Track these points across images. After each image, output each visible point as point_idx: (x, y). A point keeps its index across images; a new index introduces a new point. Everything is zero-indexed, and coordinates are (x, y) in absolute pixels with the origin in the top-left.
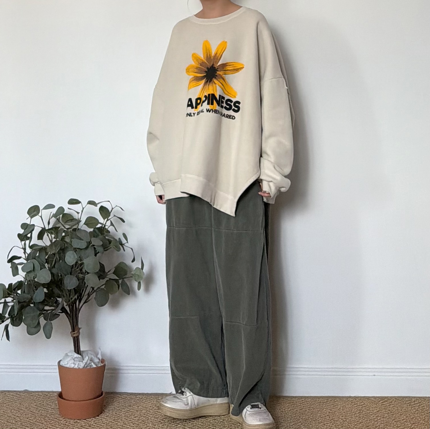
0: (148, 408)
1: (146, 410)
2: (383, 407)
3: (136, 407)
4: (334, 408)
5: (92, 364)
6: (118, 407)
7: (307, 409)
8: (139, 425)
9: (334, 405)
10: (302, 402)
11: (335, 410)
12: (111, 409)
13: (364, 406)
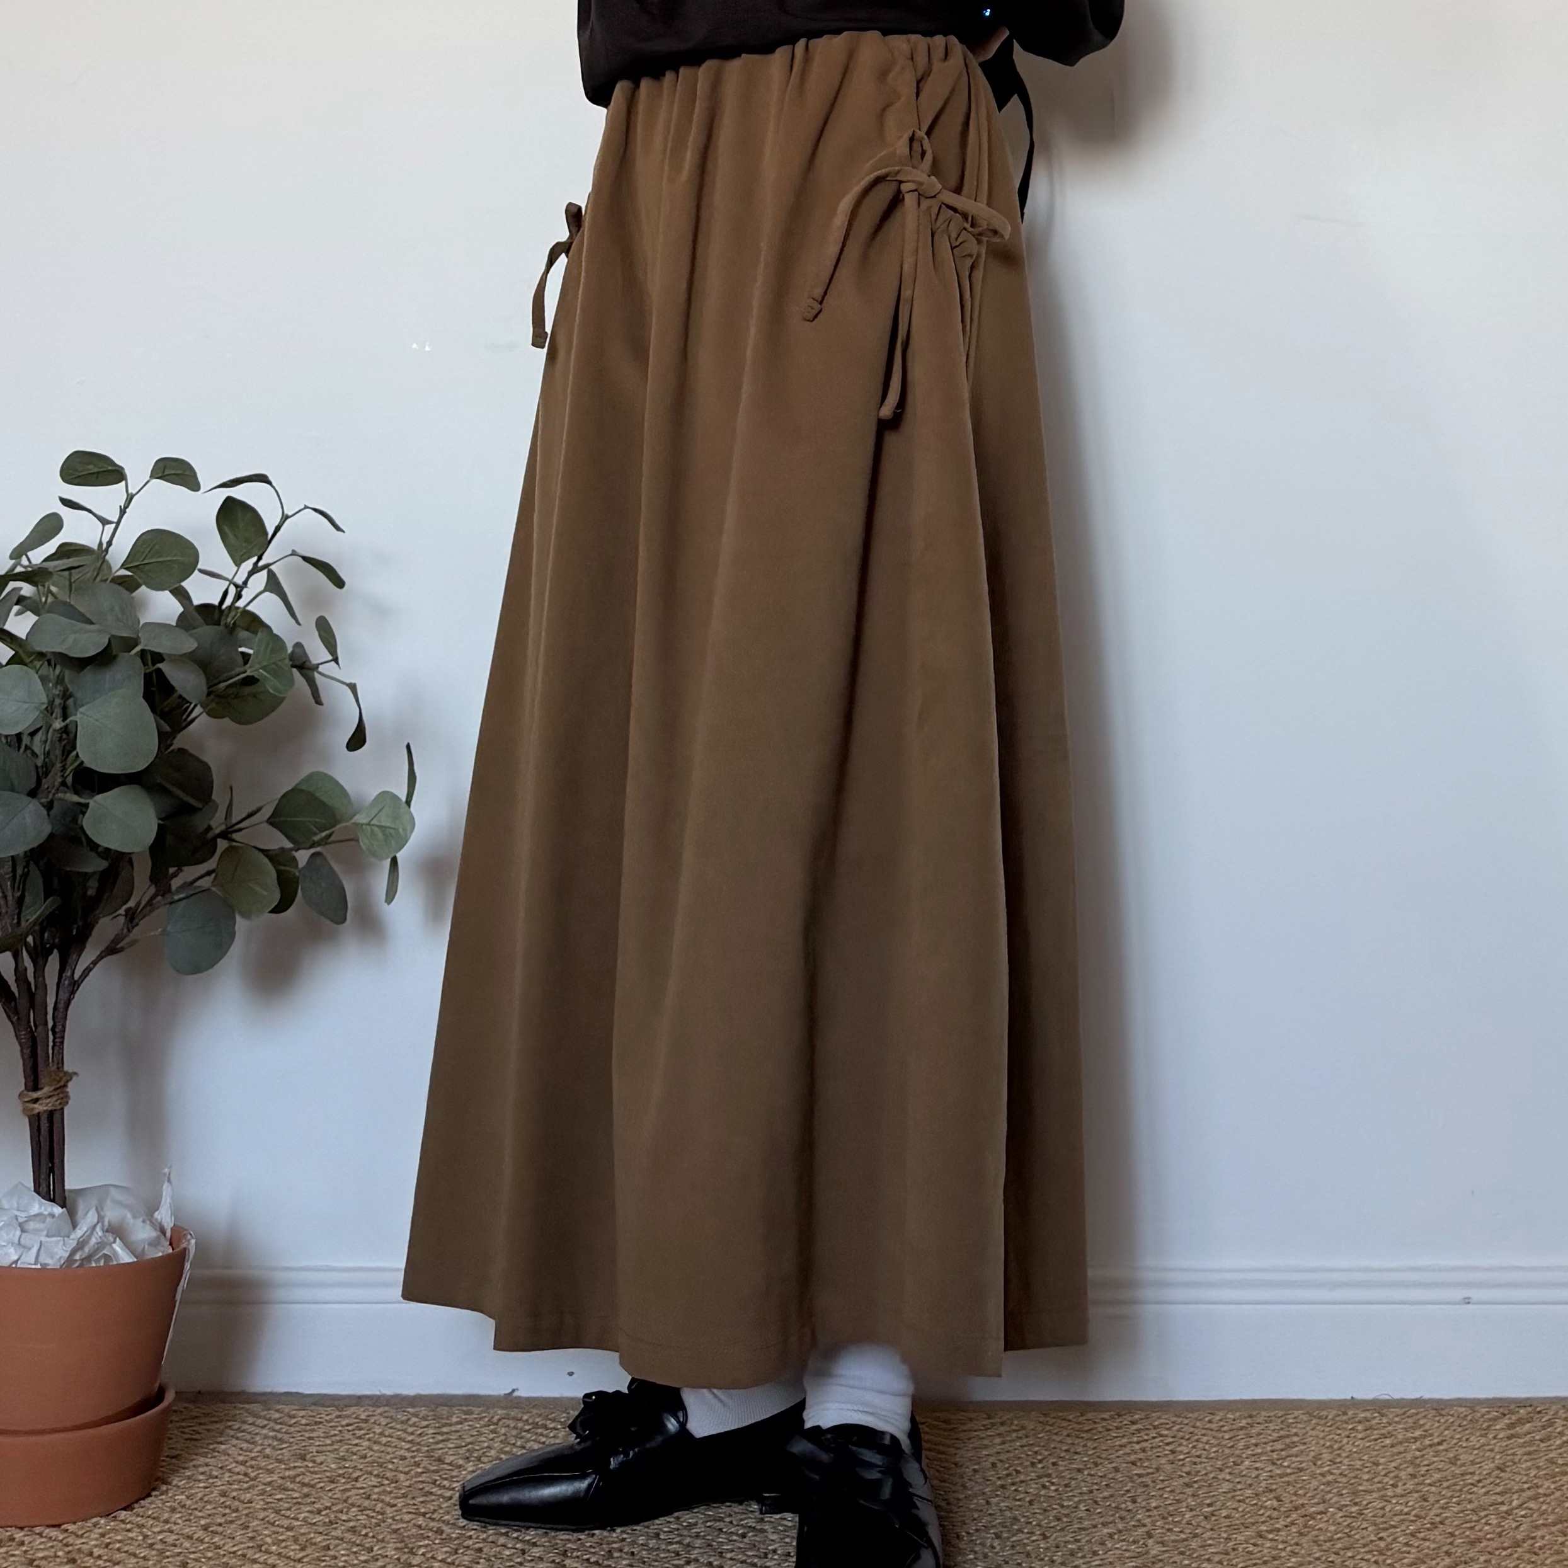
0: (390, 1466)
1: (375, 1476)
2: (1521, 1446)
3: (329, 1460)
4: (1292, 1456)
5: (118, 1247)
6: (243, 1463)
7: (1163, 1461)
8: (331, 1553)
9: (1287, 1441)
10: (1135, 1427)
11: (1293, 1466)
12: (202, 1473)
13: (1427, 1442)
